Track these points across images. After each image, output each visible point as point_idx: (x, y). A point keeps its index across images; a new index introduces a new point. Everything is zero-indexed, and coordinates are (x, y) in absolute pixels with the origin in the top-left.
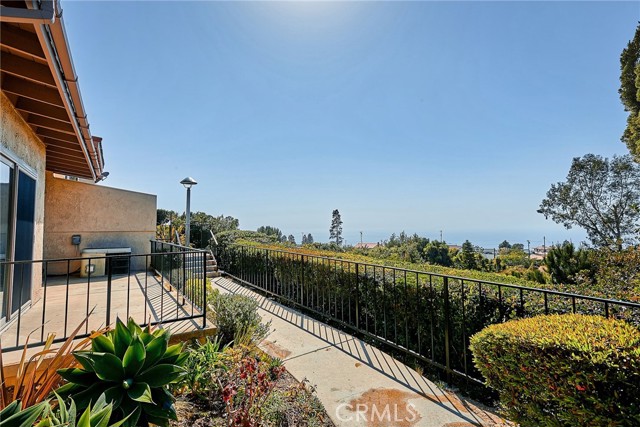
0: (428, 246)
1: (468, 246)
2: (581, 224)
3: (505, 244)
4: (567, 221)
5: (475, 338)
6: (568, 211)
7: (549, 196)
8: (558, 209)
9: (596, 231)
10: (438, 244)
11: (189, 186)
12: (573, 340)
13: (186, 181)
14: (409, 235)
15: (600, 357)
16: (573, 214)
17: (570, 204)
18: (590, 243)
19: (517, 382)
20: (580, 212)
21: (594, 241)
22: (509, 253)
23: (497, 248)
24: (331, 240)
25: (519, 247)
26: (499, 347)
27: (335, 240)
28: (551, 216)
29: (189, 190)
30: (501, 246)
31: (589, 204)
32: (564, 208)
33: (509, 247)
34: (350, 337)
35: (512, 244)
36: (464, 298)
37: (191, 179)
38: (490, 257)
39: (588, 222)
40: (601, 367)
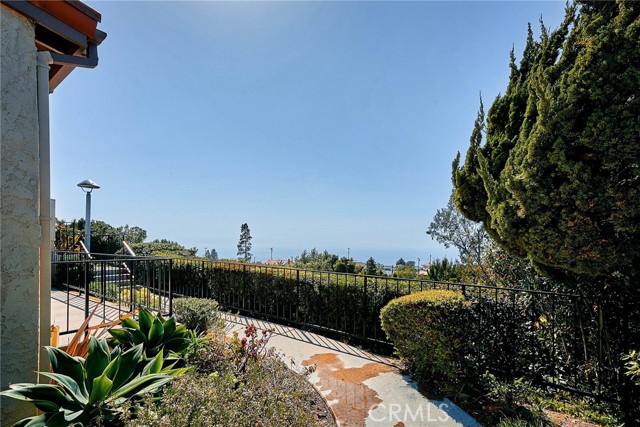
0: (337, 263)
1: (371, 263)
2: (456, 244)
3: (401, 262)
4: (447, 242)
5: (383, 310)
6: (447, 234)
7: (436, 220)
8: (441, 231)
9: (465, 251)
10: (346, 261)
11: (89, 190)
12: (429, 298)
13: (85, 184)
14: (320, 252)
15: (439, 303)
16: (451, 236)
17: (450, 227)
18: (460, 260)
19: (404, 328)
20: (455, 235)
21: (463, 258)
22: (403, 269)
23: (395, 265)
24: (239, 256)
25: (412, 264)
26: (396, 310)
27: (243, 256)
28: (436, 237)
29: (89, 194)
30: (398, 264)
31: (462, 228)
32: (445, 231)
33: (404, 264)
34: (291, 329)
35: (406, 261)
36: (376, 291)
37: (91, 182)
38: (389, 273)
39: (460, 243)
40: (438, 307)
